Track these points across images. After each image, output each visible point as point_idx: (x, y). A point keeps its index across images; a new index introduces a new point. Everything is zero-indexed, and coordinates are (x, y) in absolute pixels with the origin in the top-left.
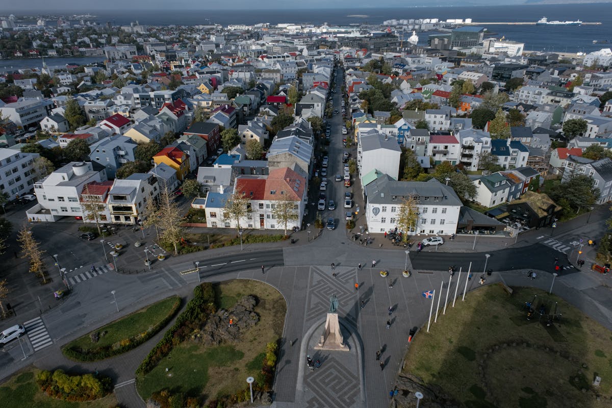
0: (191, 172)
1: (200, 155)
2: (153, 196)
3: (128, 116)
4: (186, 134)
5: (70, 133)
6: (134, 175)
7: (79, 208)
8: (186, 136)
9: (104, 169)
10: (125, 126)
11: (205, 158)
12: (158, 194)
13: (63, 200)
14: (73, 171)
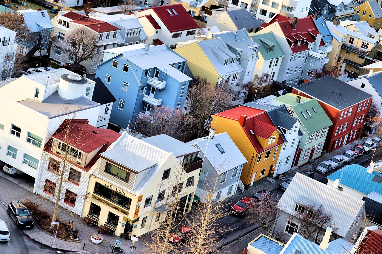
0: (275, 175)
1: (307, 146)
2: (180, 196)
3: (197, 15)
4: (296, 92)
5: (82, 13)
6: (163, 137)
7: (37, 161)
8: (296, 96)
9: (111, 104)
10: (184, 33)
11: (314, 156)
12: (190, 195)
13: (18, 135)
14: (58, 87)
